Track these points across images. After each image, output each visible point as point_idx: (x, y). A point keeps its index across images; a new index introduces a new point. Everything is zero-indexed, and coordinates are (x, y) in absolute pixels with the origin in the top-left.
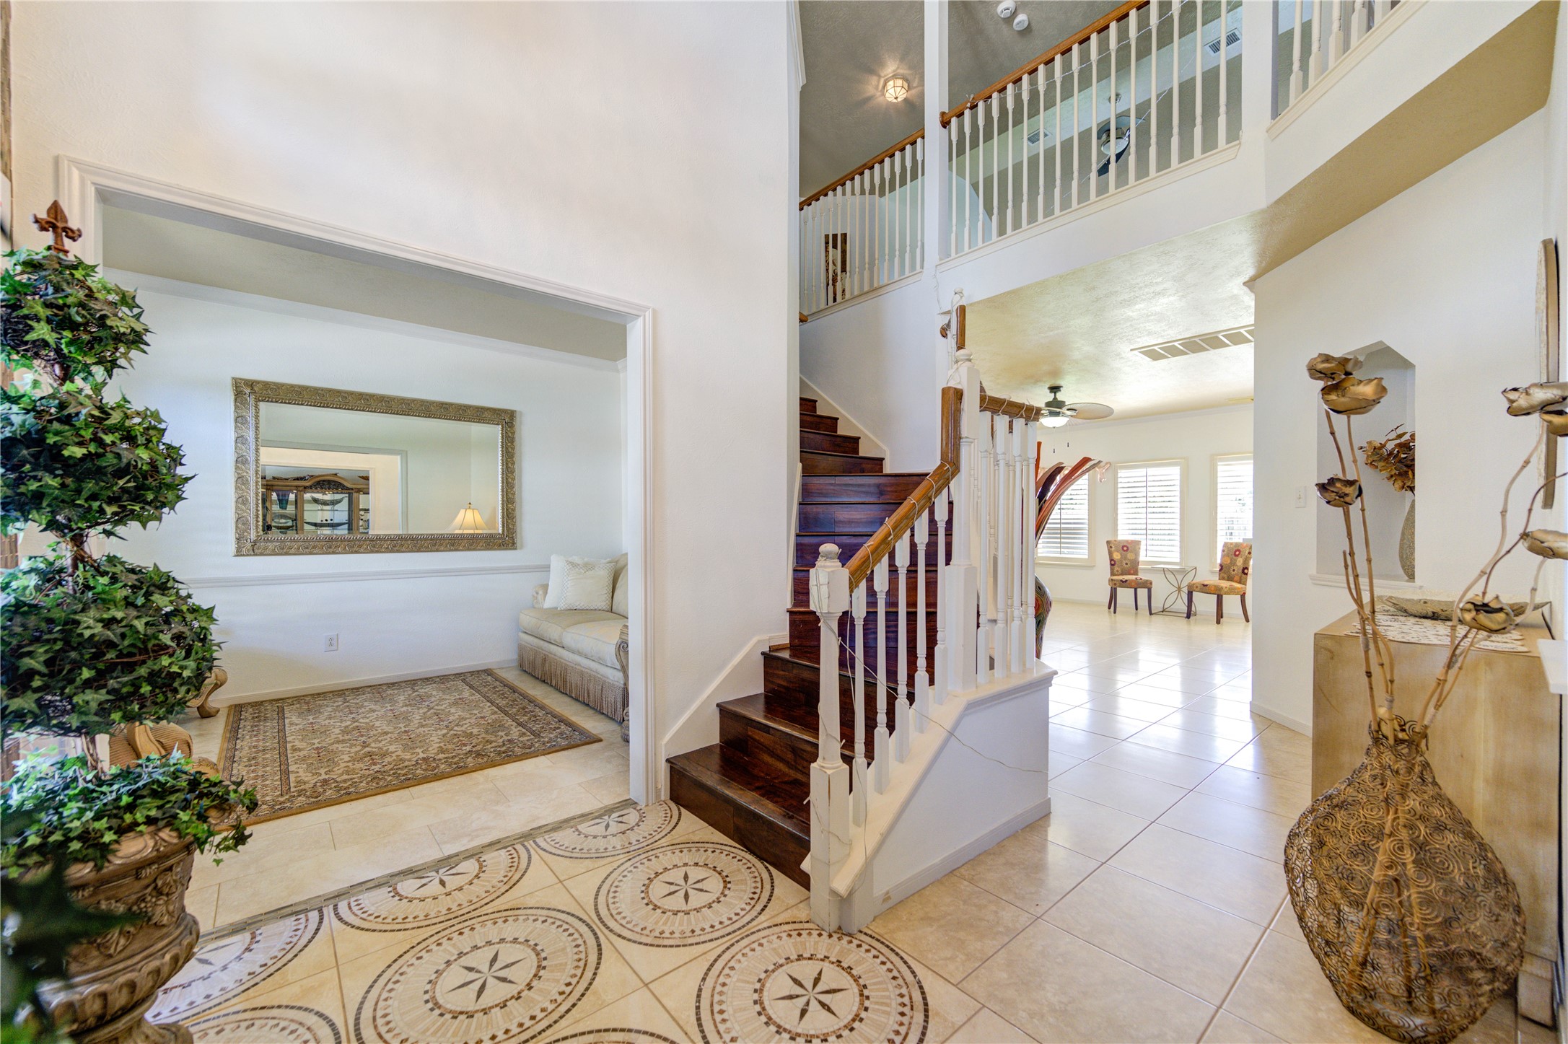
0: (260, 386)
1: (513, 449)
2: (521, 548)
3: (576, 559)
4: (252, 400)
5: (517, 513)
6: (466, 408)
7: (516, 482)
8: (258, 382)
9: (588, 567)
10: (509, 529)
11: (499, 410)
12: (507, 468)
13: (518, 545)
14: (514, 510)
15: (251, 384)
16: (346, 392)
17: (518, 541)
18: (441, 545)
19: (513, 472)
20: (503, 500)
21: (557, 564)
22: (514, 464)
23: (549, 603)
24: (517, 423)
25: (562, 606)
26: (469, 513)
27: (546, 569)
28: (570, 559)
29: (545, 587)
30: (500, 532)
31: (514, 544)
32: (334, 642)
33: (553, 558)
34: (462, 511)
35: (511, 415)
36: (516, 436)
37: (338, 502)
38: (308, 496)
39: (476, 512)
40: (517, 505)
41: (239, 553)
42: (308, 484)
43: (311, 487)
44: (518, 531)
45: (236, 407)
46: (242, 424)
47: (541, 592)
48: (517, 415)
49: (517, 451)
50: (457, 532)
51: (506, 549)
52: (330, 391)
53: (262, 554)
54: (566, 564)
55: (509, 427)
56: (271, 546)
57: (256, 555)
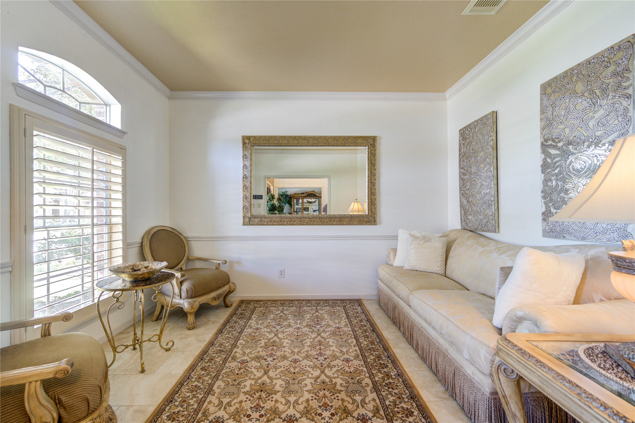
0: (252, 138)
1: (375, 160)
2: (380, 224)
3: (416, 233)
4: (249, 146)
5: (377, 201)
6: (348, 138)
7: (377, 181)
8: (252, 137)
9: (426, 239)
10: (372, 212)
11: (367, 137)
12: (371, 173)
13: (378, 222)
14: (375, 200)
15: (249, 138)
16: (288, 137)
17: (378, 219)
18: (334, 221)
19: (374, 176)
20: (368, 194)
21: (403, 235)
22: (375, 170)
23: (397, 262)
24: (377, 144)
25: (407, 266)
26: (356, 204)
27: (395, 238)
28: (412, 233)
29: (395, 250)
30: (367, 213)
31: (375, 221)
32: (283, 273)
33: (400, 231)
34: (353, 203)
35: (374, 139)
36: (377, 152)
37: (315, 202)
38: (305, 200)
39: (359, 203)
40: (377, 196)
41: (244, 224)
42: (305, 195)
43: (306, 197)
44: (378, 213)
45: (243, 150)
46: (246, 158)
47: (392, 254)
48: (378, 139)
49: (377, 162)
50: (351, 213)
51: (371, 224)
52: (281, 137)
53: (253, 225)
54: (409, 236)
55: (373, 147)
56: (256, 220)
57: (250, 225)
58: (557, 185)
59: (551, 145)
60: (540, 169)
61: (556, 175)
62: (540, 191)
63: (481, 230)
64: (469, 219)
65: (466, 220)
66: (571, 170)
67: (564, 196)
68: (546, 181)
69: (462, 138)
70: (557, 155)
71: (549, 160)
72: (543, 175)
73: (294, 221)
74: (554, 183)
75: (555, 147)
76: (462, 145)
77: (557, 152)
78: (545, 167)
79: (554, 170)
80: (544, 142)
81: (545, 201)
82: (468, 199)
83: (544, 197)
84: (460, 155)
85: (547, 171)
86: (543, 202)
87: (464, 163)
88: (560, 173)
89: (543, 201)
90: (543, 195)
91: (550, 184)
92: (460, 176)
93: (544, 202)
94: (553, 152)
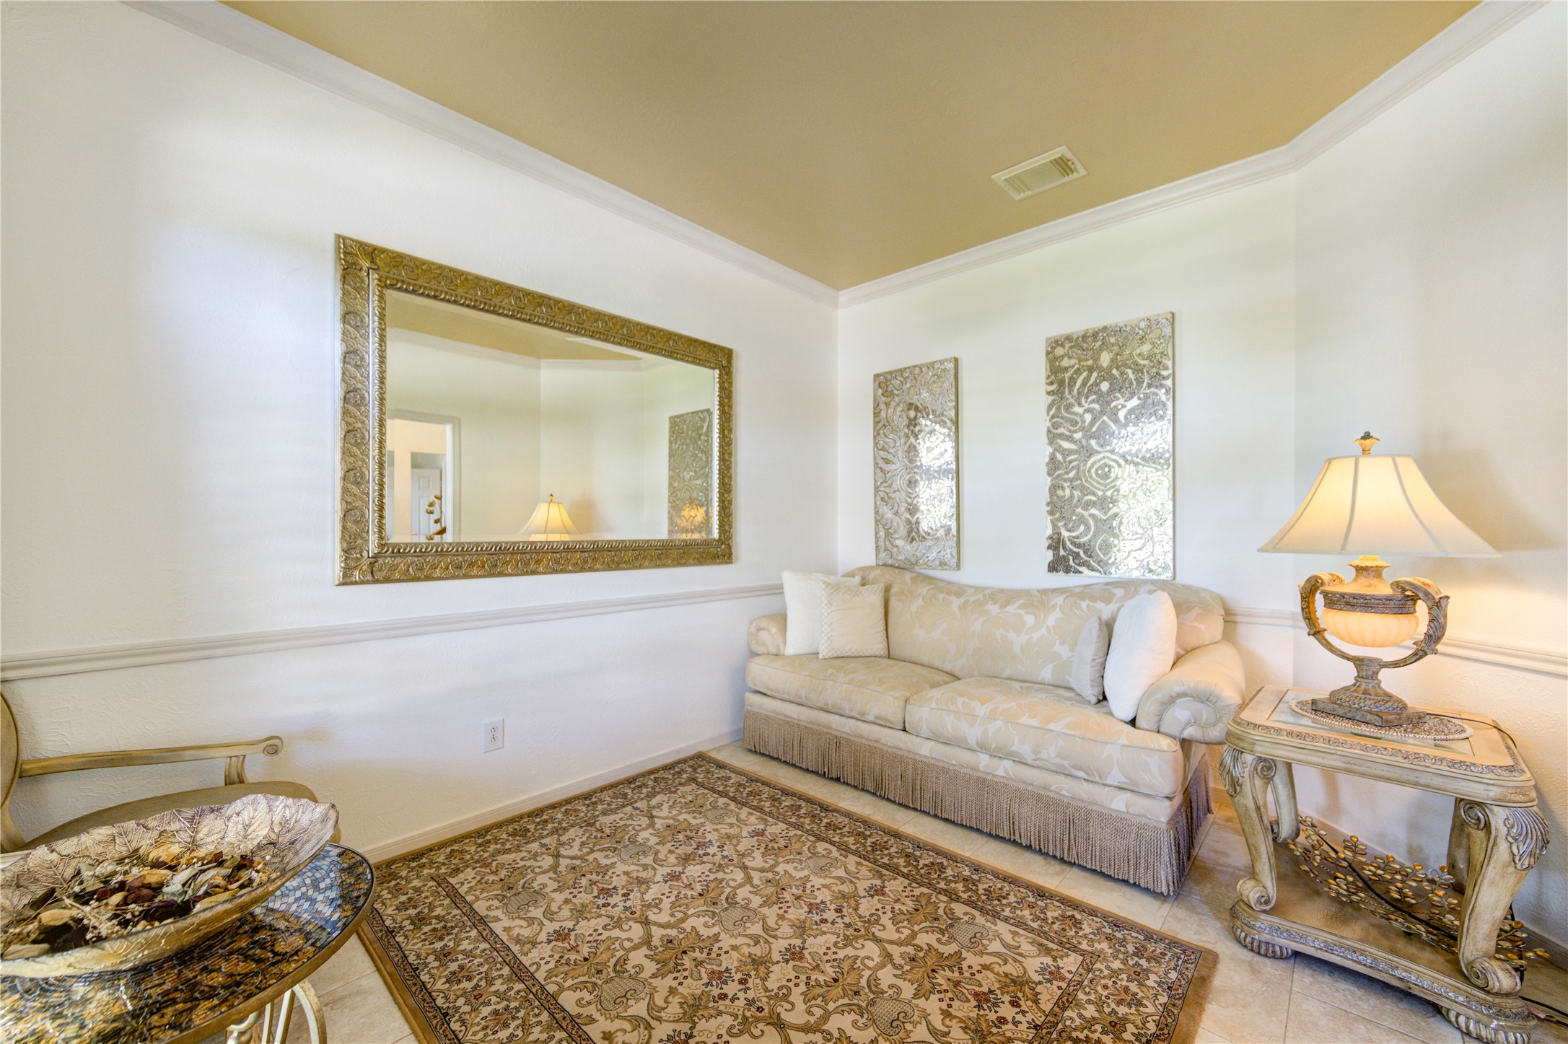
0: (385, 258)
1: (731, 407)
2: (739, 560)
4: (372, 283)
5: (733, 507)
7: (733, 459)
8: (383, 251)
9: (852, 589)
10: (725, 532)
11: (715, 346)
12: (724, 436)
13: (737, 556)
14: (730, 503)
15: (371, 252)
17: (734, 550)
18: (645, 558)
19: (729, 445)
20: (720, 488)
21: (791, 584)
22: (731, 430)
23: (795, 643)
24: (734, 369)
25: (825, 652)
27: (778, 590)
29: (783, 618)
30: (717, 535)
31: (731, 554)
32: (499, 734)
33: (785, 575)
35: (729, 353)
36: (734, 389)
40: (733, 495)
41: (347, 581)
44: (734, 534)
45: (344, 292)
46: (356, 327)
47: (774, 628)
48: (735, 356)
49: (732, 410)
51: (721, 563)
53: (385, 580)
54: (824, 586)
55: (727, 374)
56: (402, 564)
57: (377, 581)
58: (1072, 496)
59: (1062, 434)
60: (1045, 469)
61: (1071, 480)
62: (1045, 503)
63: (925, 566)
64: (897, 546)
65: (889, 547)
66: (1094, 475)
67: (1083, 512)
68: (1054, 488)
69: (880, 391)
70: (1070, 452)
71: (1059, 457)
72: (1049, 479)
73: (538, 562)
74: (1068, 492)
75: (1070, 439)
76: (882, 406)
77: (1073, 446)
78: (1053, 465)
79: (1067, 473)
80: (1051, 428)
81: (1052, 518)
82: (896, 508)
83: (1051, 513)
84: (876, 423)
85: (1056, 474)
86: (1049, 521)
87: (888, 440)
88: (1077, 477)
89: (1049, 518)
90: (1049, 508)
91: (1060, 492)
92: (876, 464)
93: (1051, 520)
94: (1066, 445)
